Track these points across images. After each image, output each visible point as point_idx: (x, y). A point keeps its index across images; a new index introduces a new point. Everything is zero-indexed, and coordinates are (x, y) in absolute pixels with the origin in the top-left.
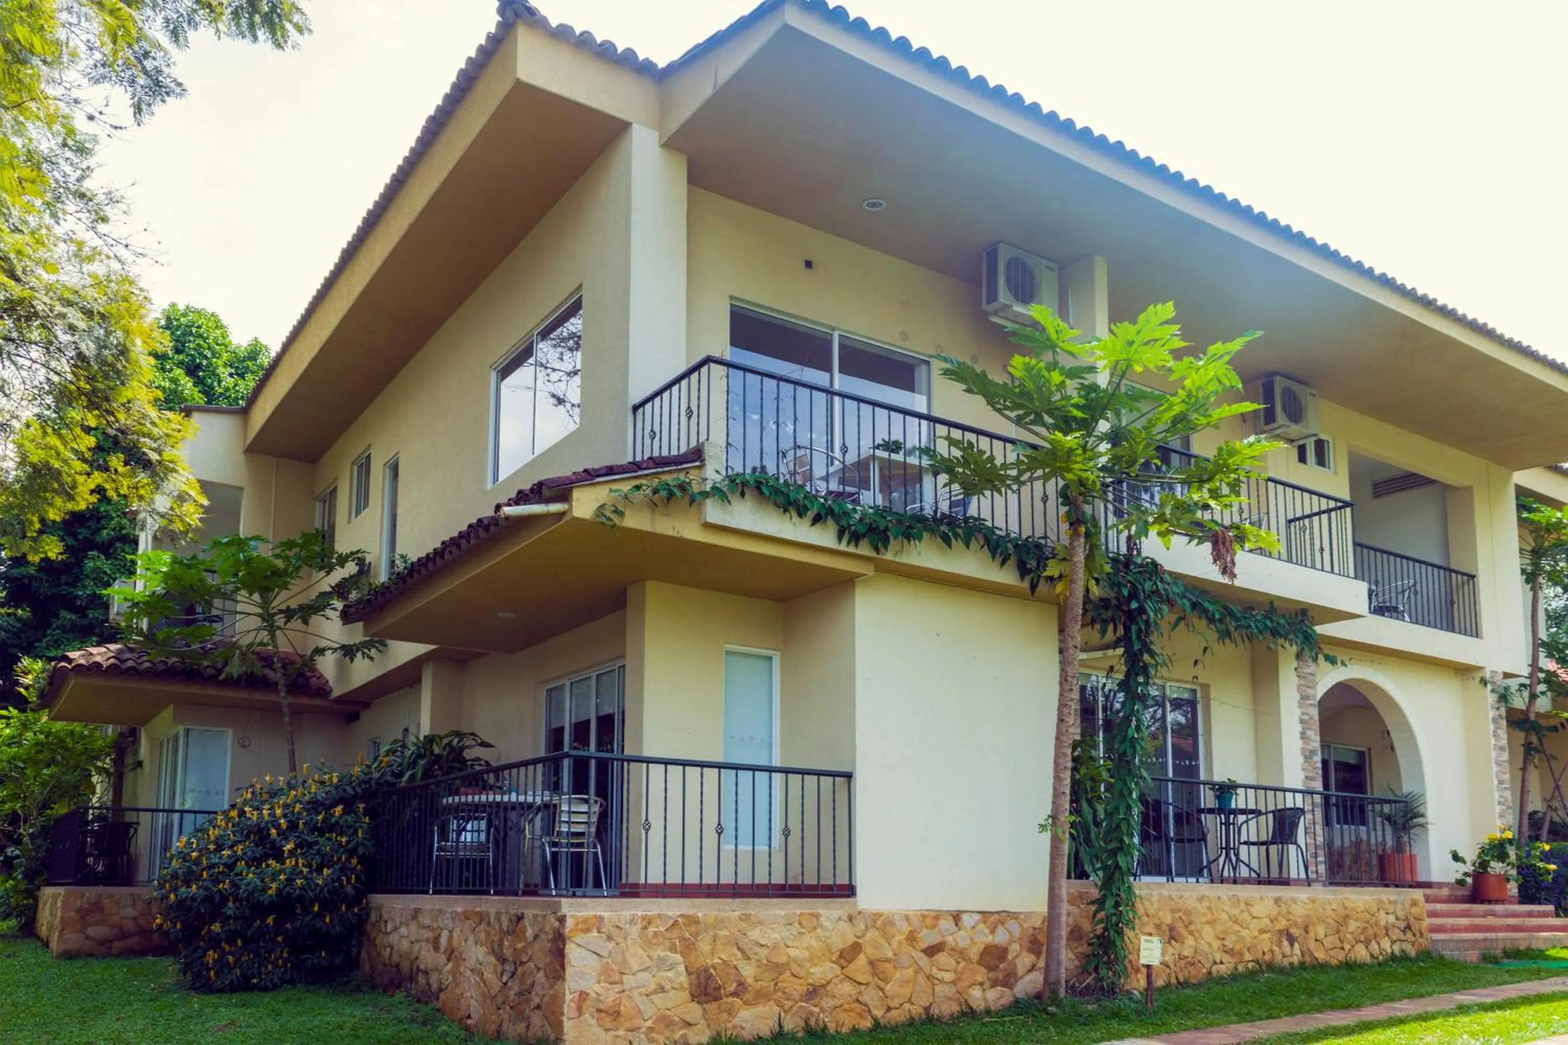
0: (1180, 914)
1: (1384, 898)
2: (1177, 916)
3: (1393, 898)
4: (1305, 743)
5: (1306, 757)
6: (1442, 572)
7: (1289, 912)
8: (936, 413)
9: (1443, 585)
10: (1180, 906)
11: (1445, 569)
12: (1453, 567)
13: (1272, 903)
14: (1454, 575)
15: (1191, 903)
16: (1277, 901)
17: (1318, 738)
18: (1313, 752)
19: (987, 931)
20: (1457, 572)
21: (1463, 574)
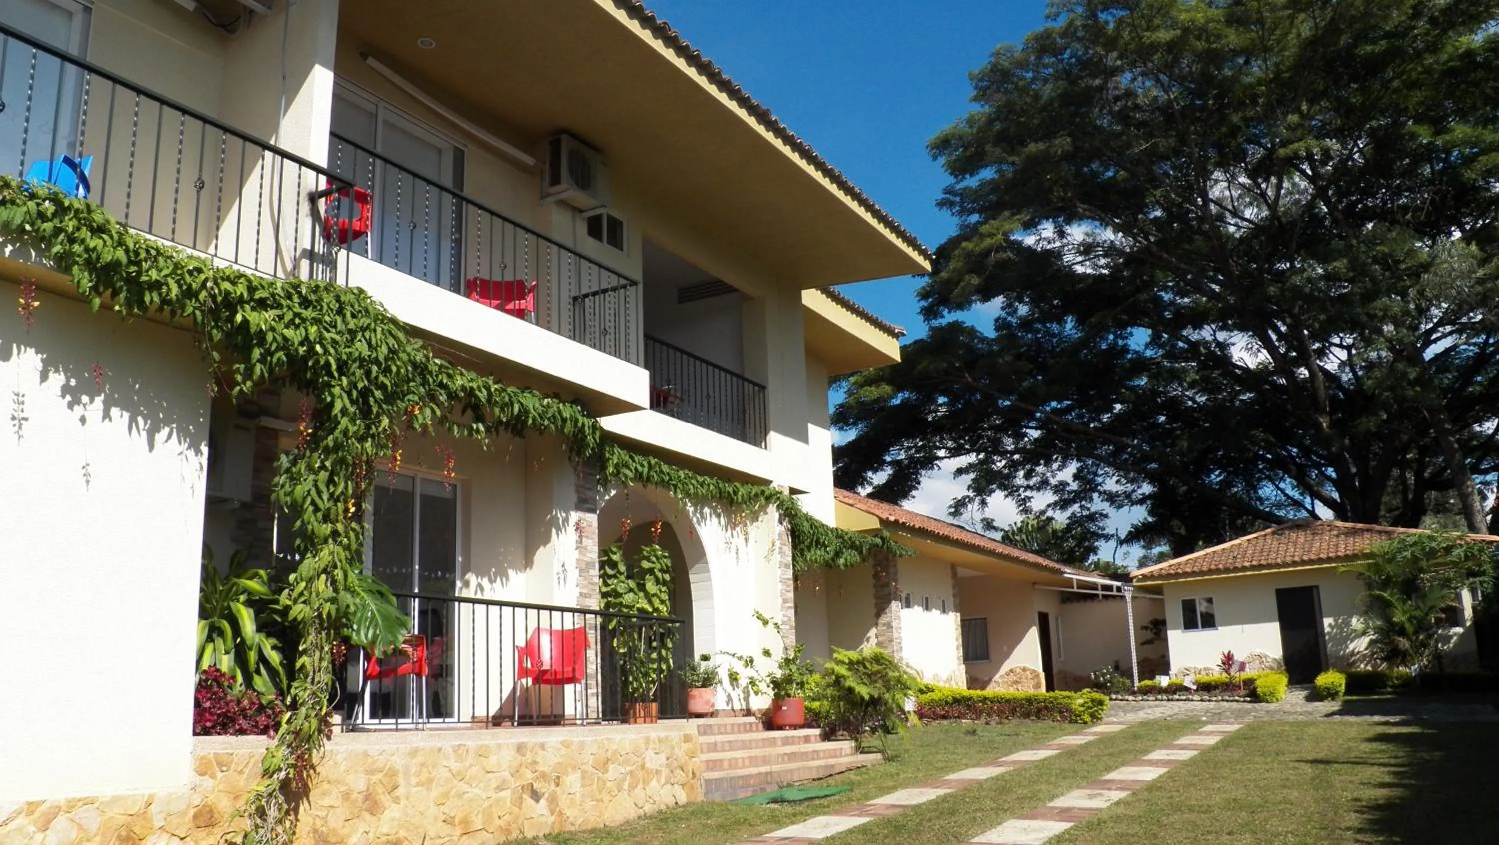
0: (380, 776)
1: (653, 735)
2: (374, 778)
3: (662, 734)
4: (580, 553)
5: (581, 570)
6: (734, 379)
7: (535, 762)
8: (90, 59)
9: (735, 393)
10: (379, 764)
11: (738, 376)
12: (746, 375)
13: (513, 752)
14: (746, 384)
15: (398, 762)
16: (520, 748)
17: (596, 549)
18: (589, 565)
19: (32, 828)
20: (749, 381)
21: (755, 384)
